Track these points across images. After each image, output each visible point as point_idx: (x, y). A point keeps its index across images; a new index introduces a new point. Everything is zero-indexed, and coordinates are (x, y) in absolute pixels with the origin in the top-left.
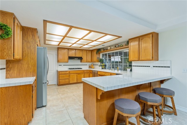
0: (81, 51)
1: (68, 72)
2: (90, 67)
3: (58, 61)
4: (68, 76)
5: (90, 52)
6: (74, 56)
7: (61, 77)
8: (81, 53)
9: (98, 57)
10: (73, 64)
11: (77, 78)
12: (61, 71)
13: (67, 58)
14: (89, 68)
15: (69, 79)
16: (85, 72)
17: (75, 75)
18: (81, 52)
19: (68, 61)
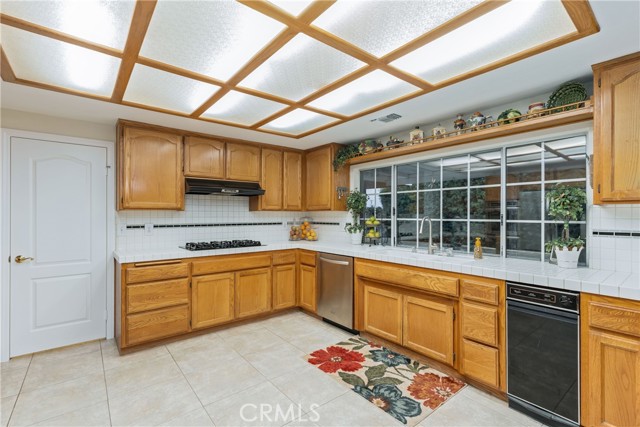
0: (256, 150)
1: (182, 268)
2: (295, 235)
3: (122, 205)
4: (186, 287)
5: (299, 163)
6: (216, 174)
7: (140, 298)
8: (257, 164)
9: (342, 186)
10: (208, 222)
11: (235, 299)
12: (136, 265)
13: (175, 186)
14: (292, 240)
15: (189, 306)
16: (276, 261)
17: (225, 284)
18: (256, 158)
19: (183, 204)
